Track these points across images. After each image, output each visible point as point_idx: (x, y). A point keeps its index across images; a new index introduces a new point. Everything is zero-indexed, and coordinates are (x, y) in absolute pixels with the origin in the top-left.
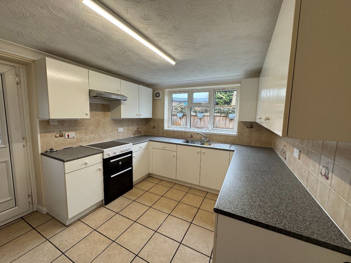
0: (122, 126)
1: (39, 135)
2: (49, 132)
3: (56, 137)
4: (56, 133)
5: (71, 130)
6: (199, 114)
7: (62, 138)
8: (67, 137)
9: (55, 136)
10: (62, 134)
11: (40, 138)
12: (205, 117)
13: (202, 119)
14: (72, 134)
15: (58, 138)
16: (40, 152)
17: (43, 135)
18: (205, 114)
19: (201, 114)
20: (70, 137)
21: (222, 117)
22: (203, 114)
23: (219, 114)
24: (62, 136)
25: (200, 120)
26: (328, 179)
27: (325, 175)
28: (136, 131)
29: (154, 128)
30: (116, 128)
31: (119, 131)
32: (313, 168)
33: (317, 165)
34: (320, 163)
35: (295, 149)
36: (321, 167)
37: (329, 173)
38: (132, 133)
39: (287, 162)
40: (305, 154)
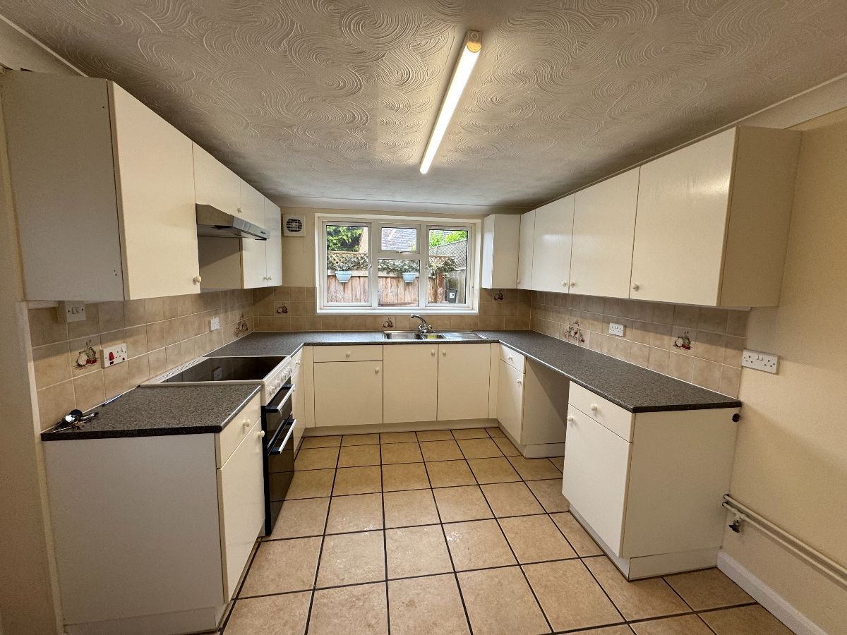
0: (216, 313)
1: (31, 366)
2: (58, 352)
3: (79, 366)
4: (77, 353)
5: (114, 338)
6: (342, 272)
7: (95, 369)
8: (107, 363)
9: (75, 364)
10: (95, 353)
11: (36, 376)
12: (354, 279)
13: (346, 285)
14: (119, 349)
15: (83, 370)
16: (38, 430)
17: (42, 363)
18: (355, 273)
19: (345, 272)
20: (115, 361)
21: (389, 280)
22: (350, 272)
23: (384, 274)
24: (95, 361)
25: (342, 287)
26: (689, 348)
27: (683, 346)
28: (239, 324)
29: (285, 311)
30: (207, 319)
31: (213, 329)
32: (658, 343)
33: (666, 338)
34: (671, 334)
35: (611, 325)
36: (675, 339)
37: (690, 343)
38: (232, 330)
39: (586, 346)
40: (636, 329)
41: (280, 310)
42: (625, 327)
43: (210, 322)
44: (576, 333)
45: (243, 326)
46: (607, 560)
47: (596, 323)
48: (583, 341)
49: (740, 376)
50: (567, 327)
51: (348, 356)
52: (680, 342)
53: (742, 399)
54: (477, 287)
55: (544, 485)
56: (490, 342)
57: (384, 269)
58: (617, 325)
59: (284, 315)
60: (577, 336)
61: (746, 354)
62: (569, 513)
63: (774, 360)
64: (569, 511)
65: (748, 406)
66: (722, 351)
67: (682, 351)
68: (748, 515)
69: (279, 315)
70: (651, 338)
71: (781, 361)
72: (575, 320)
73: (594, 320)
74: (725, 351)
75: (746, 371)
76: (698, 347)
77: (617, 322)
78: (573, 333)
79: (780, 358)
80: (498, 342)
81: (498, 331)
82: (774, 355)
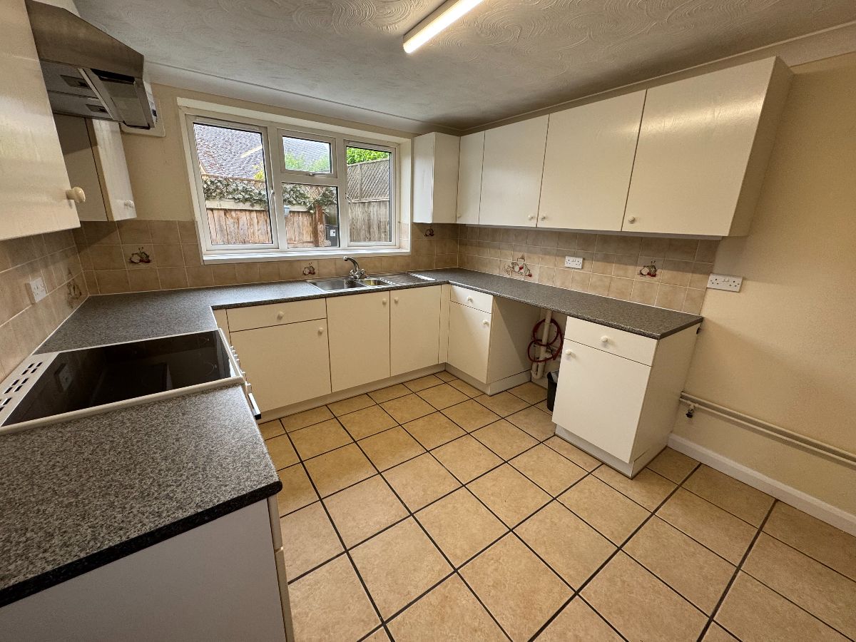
26: (654, 276)
27: (649, 274)
28: (69, 285)
29: (146, 260)
30: (23, 281)
31: (38, 299)
32: (621, 273)
33: (631, 268)
34: (636, 264)
35: (567, 258)
36: (639, 268)
37: (656, 271)
38: (63, 297)
39: (535, 280)
40: (598, 261)
41: (136, 259)
42: (584, 259)
43: (28, 287)
44: (521, 268)
45: (74, 289)
46: (607, 468)
47: (547, 257)
48: (530, 276)
49: (703, 297)
50: (509, 261)
51: (280, 318)
52: (645, 271)
53: (703, 315)
54: (406, 221)
55: (521, 416)
56: (440, 284)
57: (246, 200)
58: (574, 259)
59: (143, 266)
60: (522, 271)
61: (712, 277)
62: (556, 437)
63: (739, 281)
64: (555, 435)
65: (710, 321)
66: (689, 275)
67: (648, 279)
68: (700, 403)
69: (132, 267)
70: (614, 270)
71: (745, 282)
72: (520, 255)
73: (545, 254)
74: (692, 277)
75: (710, 292)
76: (663, 274)
77: (575, 255)
78: (517, 269)
79: (744, 279)
80: (448, 283)
81: (444, 271)
82: (739, 277)
